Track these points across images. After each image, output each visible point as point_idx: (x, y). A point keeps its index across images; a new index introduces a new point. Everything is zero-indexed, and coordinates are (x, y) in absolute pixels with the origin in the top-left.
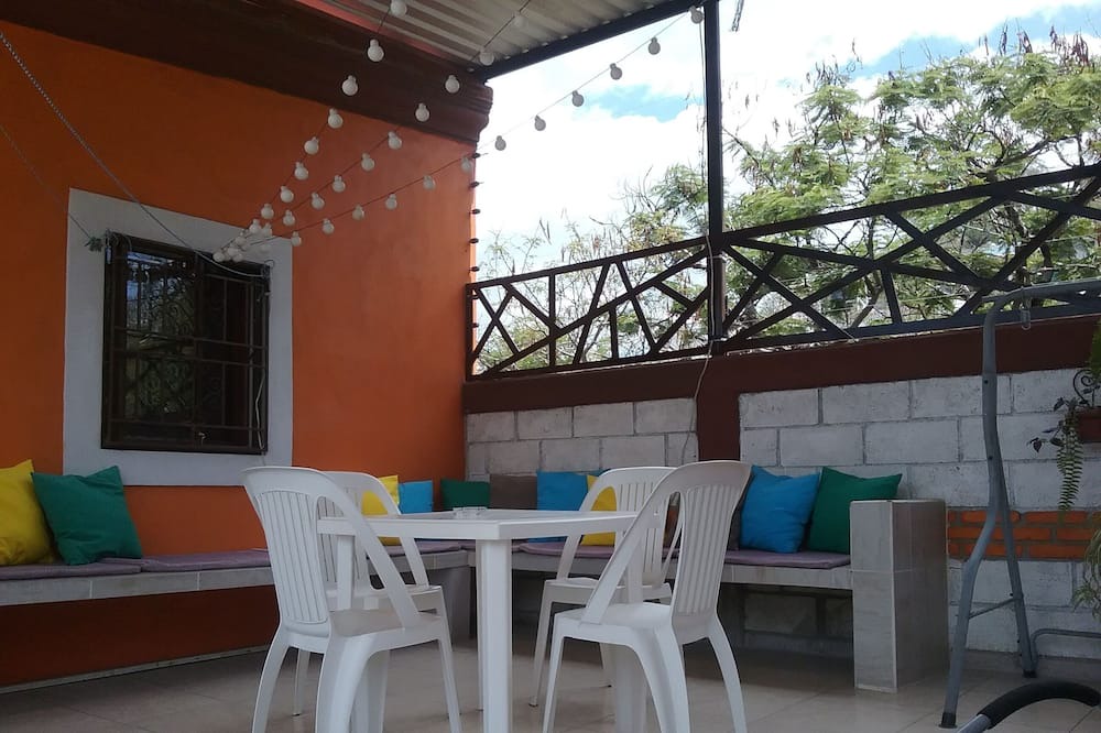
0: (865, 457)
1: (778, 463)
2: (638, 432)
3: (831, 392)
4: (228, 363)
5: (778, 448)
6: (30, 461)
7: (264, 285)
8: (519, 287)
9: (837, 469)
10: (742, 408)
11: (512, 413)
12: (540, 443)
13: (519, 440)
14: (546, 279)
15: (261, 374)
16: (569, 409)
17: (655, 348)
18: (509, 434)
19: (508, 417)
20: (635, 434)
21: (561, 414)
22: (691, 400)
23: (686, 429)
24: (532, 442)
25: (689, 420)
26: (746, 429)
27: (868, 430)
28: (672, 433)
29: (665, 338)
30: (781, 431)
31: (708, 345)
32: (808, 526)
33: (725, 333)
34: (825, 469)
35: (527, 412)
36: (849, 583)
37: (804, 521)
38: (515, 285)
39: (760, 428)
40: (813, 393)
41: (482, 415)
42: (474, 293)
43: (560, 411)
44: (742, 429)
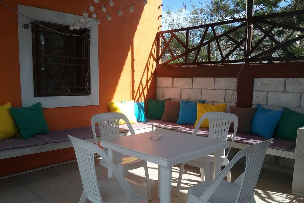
0: (300, 105)
1: (267, 103)
2: (215, 88)
3: (289, 80)
4: (77, 65)
5: (267, 98)
6: (10, 102)
7: (88, 37)
8: (176, 34)
9: (290, 108)
10: (255, 83)
11: (172, 78)
12: (181, 89)
13: (174, 88)
14: (186, 31)
15: (88, 68)
16: (191, 78)
17: (223, 58)
18: (171, 85)
19: (170, 79)
20: (214, 89)
21: (189, 80)
22: (236, 78)
23: (233, 88)
24: (178, 89)
25: (235, 85)
26: (255, 91)
27: (302, 95)
28: (228, 90)
29: (227, 55)
30: (269, 92)
31: (244, 59)
32: (277, 129)
33: (250, 55)
34: (285, 108)
35: (177, 78)
36: (294, 157)
37: (275, 127)
38: (175, 33)
39: (261, 91)
40: (282, 80)
41: (162, 78)
42: (160, 35)
43: (188, 79)
44: (254, 90)
